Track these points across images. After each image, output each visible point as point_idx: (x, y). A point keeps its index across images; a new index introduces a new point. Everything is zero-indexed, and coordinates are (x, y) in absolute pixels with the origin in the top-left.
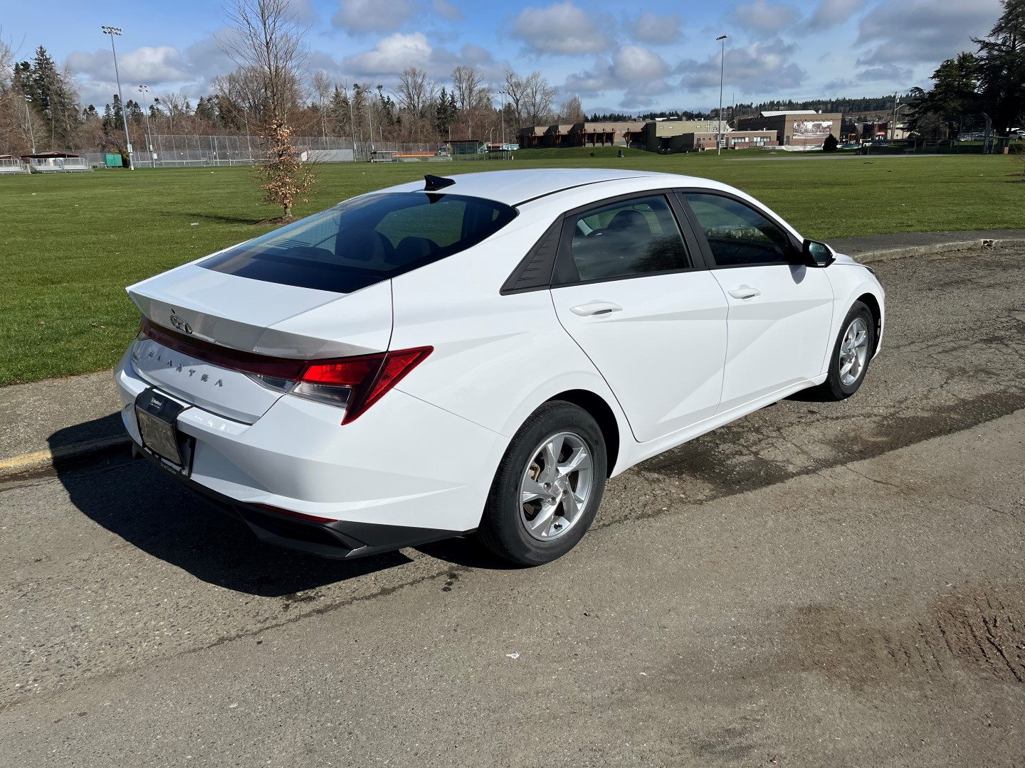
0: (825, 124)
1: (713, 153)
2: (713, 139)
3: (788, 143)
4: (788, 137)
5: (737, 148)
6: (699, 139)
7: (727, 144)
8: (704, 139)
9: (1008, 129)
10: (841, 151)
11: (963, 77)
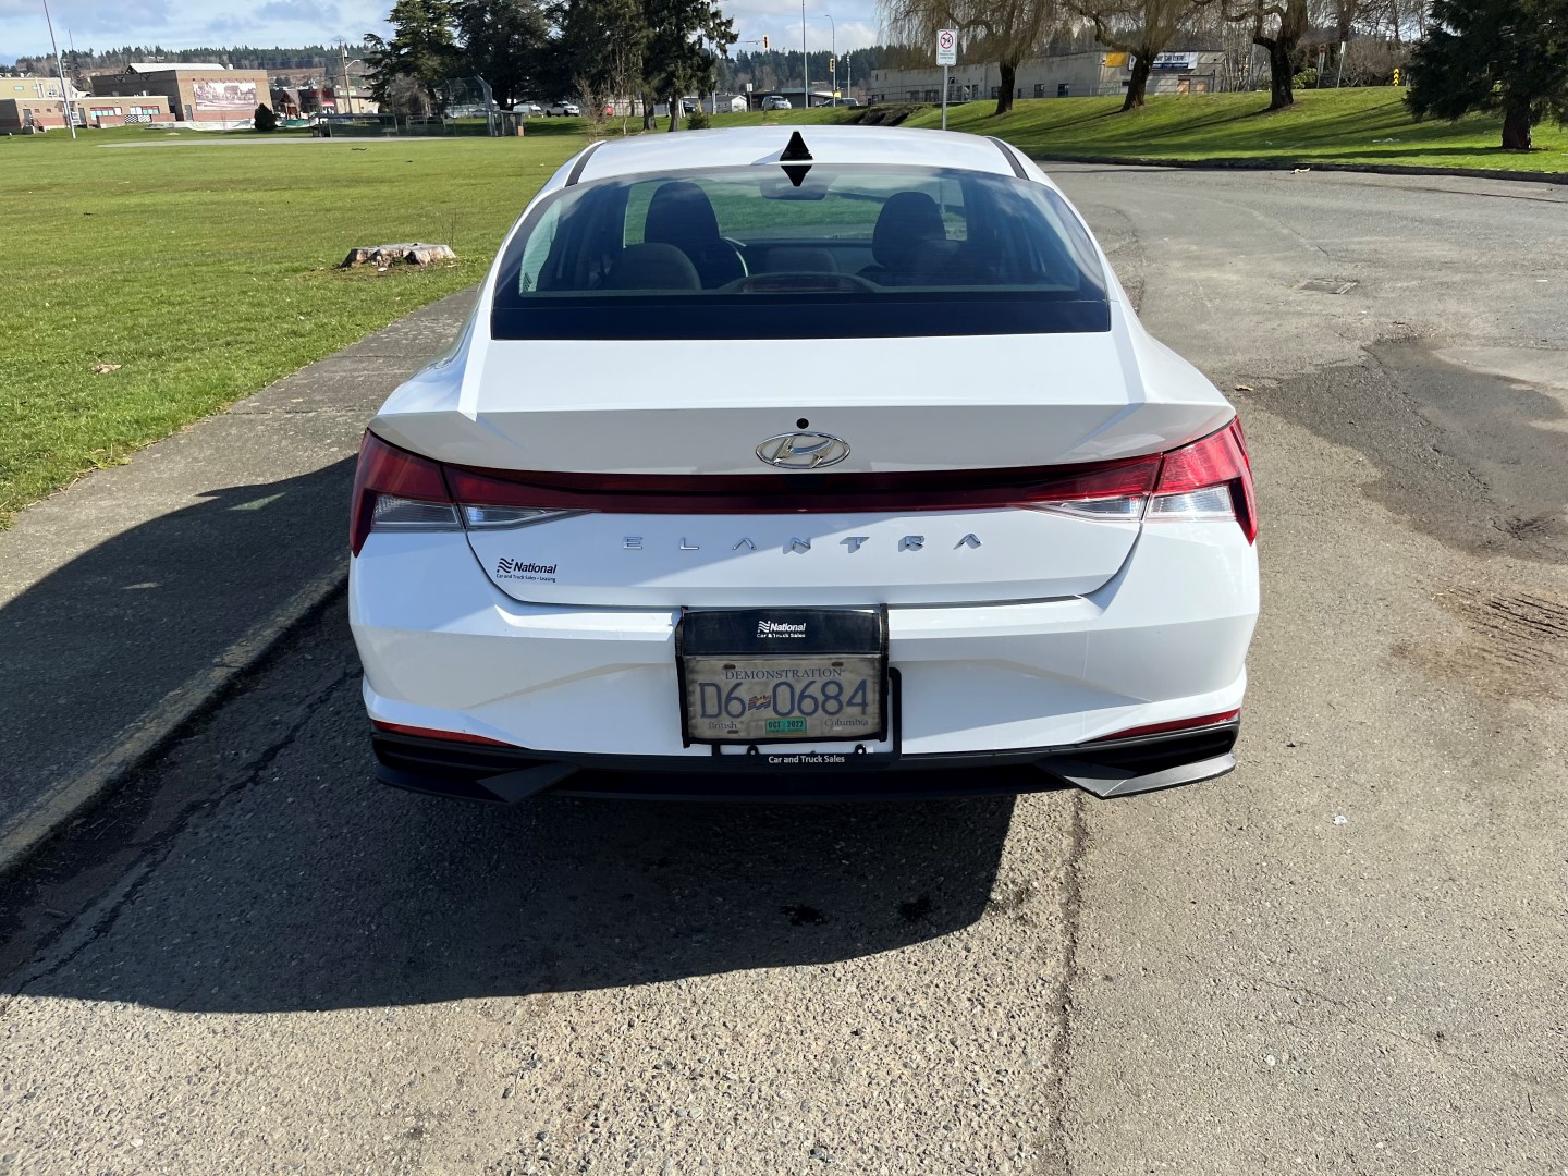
0: (245, 87)
1: (62, 135)
2: (55, 111)
3: (191, 117)
4: (189, 107)
5: (103, 126)
6: (27, 111)
7: (83, 118)
8: (37, 111)
9: (509, 101)
10: (285, 131)
11: (432, 21)
